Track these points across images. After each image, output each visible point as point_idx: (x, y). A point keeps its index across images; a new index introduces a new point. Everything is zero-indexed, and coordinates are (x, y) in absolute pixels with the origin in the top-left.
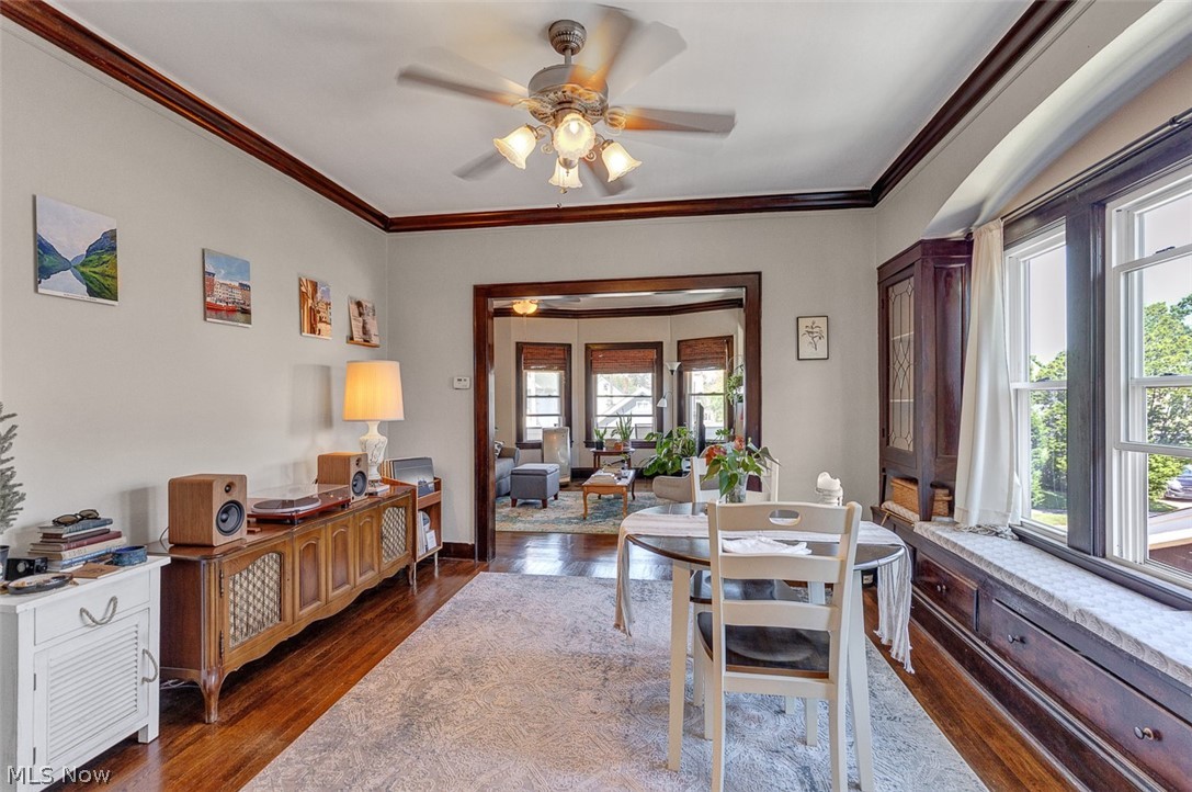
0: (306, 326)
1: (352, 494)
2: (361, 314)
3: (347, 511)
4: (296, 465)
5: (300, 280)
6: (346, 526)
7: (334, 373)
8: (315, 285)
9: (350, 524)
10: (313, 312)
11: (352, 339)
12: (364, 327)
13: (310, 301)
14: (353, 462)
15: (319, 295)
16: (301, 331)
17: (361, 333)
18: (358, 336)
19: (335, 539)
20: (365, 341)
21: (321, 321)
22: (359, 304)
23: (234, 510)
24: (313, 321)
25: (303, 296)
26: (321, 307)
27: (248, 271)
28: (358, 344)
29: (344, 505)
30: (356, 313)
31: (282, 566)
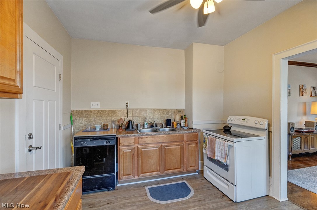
0: (301, 94)
1: (315, 130)
2: (314, 90)
3: (314, 133)
4: (298, 122)
5: (300, 85)
6: (314, 136)
7: (307, 104)
8: (303, 86)
9: (315, 136)
10: (303, 92)
11: (312, 96)
12: (315, 93)
13: (302, 89)
14: (315, 123)
15: (304, 88)
16: (300, 96)
17: (314, 94)
18: (313, 95)
19: (311, 138)
20: (315, 96)
21: (304, 93)
22: (314, 88)
23: (292, 129)
24: (302, 93)
25: (300, 89)
26: (304, 90)
27: (290, 86)
28: (313, 97)
29: (313, 132)
30: (313, 89)
31: (301, 140)
